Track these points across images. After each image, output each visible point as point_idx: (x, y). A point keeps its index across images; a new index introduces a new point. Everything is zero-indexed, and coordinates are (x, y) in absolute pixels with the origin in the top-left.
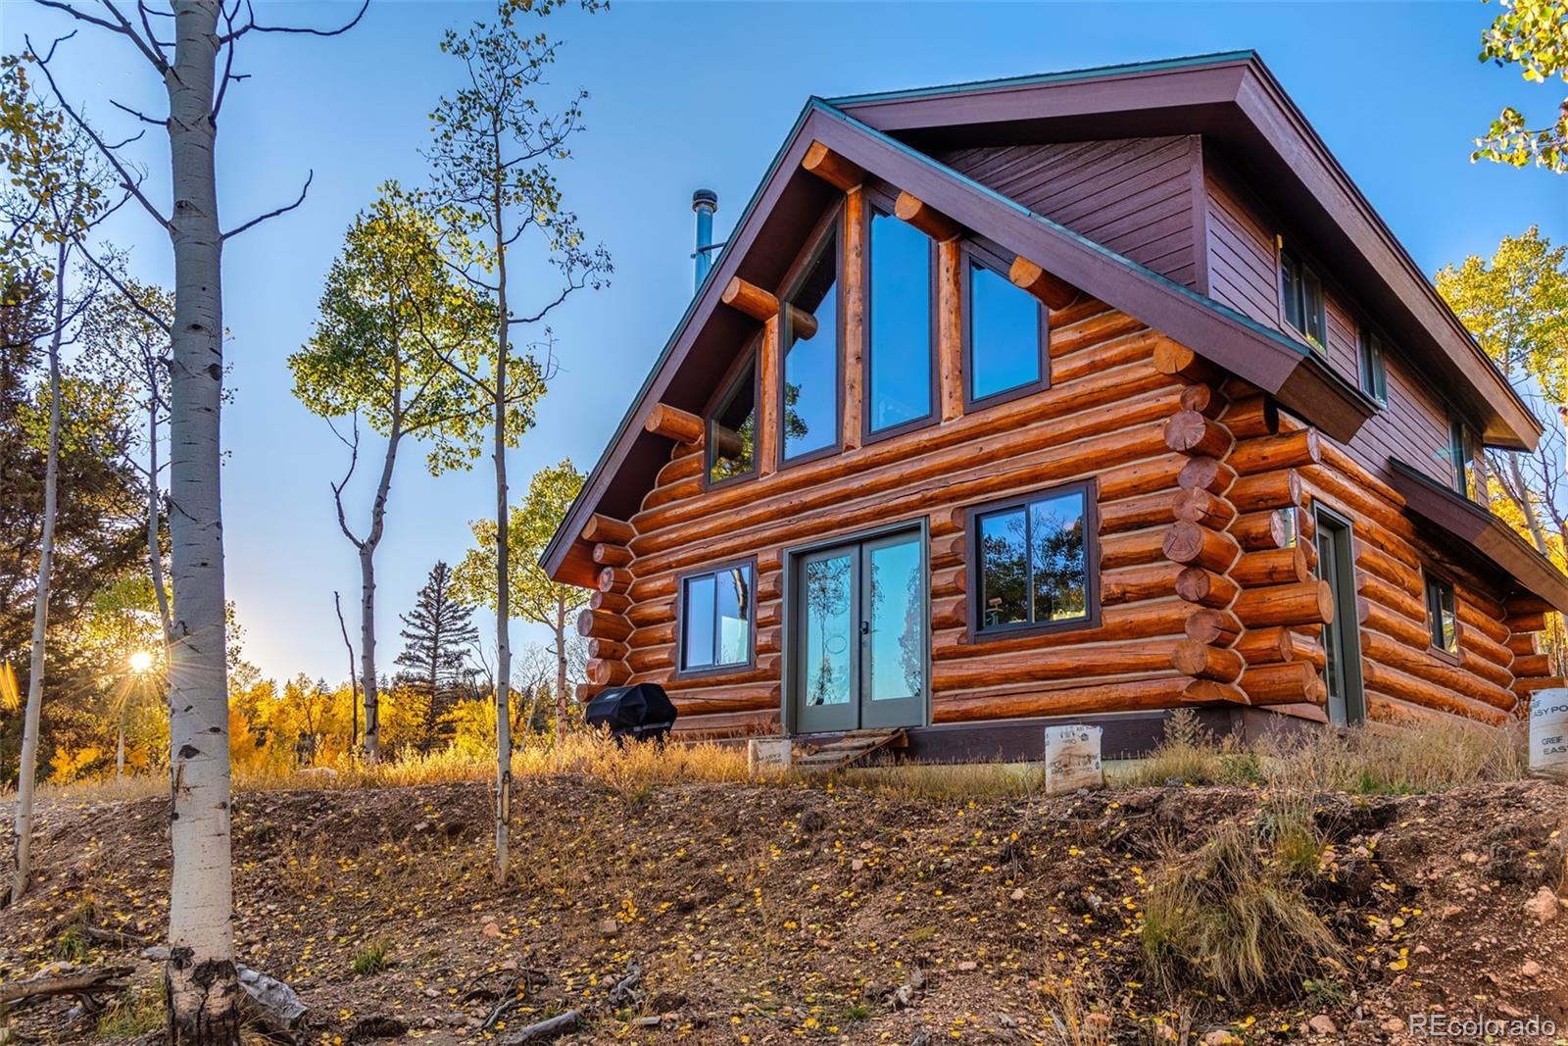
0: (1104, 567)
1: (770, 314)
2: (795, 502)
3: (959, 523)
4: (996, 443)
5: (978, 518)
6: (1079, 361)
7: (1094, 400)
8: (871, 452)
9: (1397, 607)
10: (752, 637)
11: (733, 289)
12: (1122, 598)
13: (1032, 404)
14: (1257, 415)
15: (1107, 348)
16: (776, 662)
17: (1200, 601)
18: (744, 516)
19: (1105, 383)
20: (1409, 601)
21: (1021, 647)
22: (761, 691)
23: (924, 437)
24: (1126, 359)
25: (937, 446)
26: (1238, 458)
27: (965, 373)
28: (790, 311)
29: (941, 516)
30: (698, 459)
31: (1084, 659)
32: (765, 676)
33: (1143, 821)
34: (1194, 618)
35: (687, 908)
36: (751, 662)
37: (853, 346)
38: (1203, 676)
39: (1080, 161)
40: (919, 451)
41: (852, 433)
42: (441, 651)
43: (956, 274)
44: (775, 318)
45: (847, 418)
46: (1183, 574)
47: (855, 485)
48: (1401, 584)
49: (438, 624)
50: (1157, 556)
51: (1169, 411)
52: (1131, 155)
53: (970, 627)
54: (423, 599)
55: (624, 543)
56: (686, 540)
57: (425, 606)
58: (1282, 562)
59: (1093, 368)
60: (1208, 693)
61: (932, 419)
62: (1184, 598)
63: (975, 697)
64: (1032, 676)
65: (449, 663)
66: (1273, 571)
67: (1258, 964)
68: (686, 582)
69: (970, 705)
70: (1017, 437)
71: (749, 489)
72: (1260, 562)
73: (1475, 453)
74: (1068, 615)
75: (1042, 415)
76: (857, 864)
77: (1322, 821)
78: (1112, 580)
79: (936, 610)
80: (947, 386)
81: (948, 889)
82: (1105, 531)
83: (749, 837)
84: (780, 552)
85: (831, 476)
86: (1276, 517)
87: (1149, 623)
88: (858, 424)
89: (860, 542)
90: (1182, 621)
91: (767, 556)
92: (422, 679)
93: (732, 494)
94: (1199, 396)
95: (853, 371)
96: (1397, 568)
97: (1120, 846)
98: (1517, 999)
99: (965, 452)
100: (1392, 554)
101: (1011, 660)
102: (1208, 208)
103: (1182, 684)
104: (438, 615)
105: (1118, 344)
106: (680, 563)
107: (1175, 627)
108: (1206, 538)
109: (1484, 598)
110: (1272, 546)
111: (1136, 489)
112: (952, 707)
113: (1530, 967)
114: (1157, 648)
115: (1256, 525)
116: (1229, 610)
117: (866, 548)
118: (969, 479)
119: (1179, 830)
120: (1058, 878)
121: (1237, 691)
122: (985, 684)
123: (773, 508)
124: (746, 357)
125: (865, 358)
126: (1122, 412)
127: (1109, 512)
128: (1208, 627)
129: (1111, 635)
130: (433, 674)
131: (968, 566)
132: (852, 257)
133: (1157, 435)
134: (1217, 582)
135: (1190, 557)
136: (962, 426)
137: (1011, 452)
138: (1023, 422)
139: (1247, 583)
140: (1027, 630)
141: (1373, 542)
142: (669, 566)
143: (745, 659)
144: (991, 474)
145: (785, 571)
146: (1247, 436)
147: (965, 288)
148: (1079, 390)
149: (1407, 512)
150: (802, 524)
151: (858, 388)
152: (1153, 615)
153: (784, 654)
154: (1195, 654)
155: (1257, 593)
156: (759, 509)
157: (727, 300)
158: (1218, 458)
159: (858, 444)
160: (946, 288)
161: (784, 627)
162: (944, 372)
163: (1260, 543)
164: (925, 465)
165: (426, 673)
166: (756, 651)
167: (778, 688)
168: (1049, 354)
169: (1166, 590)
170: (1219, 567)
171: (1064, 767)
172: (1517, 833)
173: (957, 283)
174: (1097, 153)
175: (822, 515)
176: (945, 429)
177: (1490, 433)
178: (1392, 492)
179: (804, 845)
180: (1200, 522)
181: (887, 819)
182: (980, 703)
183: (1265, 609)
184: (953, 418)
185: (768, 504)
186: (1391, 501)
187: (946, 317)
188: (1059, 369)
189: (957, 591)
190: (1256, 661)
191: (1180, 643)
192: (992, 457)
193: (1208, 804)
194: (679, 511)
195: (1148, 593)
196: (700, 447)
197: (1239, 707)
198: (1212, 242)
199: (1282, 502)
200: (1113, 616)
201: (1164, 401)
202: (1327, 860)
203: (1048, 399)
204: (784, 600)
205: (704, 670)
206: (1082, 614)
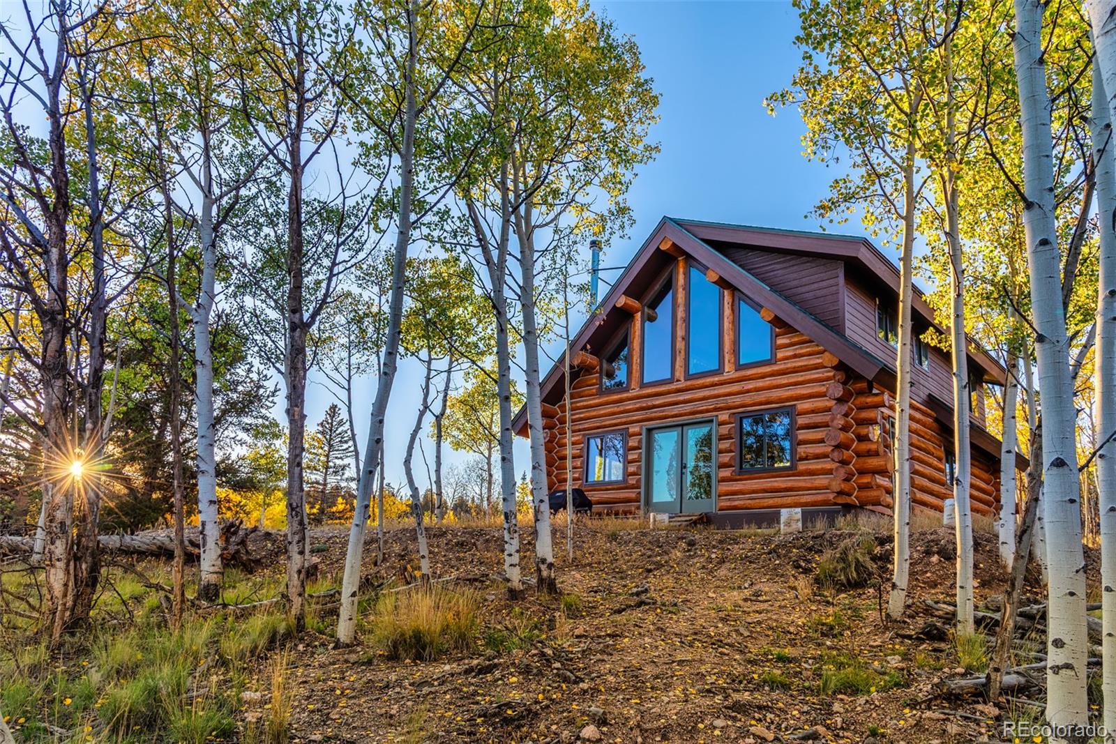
0: (798, 444)
1: (637, 312)
2: (650, 404)
3: (732, 420)
4: (751, 385)
5: (741, 419)
6: (789, 352)
7: (795, 370)
8: (689, 383)
9: (930, 465)
10: (625, 468)
11: (622, 301)
12: (806, 458)
13: (767, 369)
14: (865, 385)
15: (801, 348)
16: (639, 481)
17: (839, 462)
18: (622, 409)
19: (800, 364)
20: (936, 462)
21: (760, 478)
22: (631, 494)
23: (716, 379)
24: (810, 354)
25: (722, 383)
26: (857, 402)
27: (736, 352)
28: (646, 310)
29: (724, 416)
30: (596, 378)
31: (789, 484)
32: (633, 487)
33: (818, 541)
34: (837, 468)
35: (649, 571)
36: (625, 480)
37: (680, 333)
38: (840, 493)
39: (791, 263)
40: (713, 385)
41: (679, 373)
42: (331, 464)
43: (732, 305)
44: (639, 314)
45: (677, 367)
46: (833, 450)
47: (681, 398)
48: (932, 454)
49: (331, 446)
50: (822, 441)
51: (828, 379)
52: (813, 265)
53: (737, 468)
54: (321, 429)
55: (553, 417)
56: (589, 418)
57: (323, 433)
58: (874, 447)
59: (795, 356)
60: (841, 500)
61: (719, 371)
62: (833, 460)
63: (738, 499)
64: (765, 491)
65: (336, 473)
66: (869, 451)
67: (855, 575)
68: (588, 439)
69: (736, 503)
70: (760, 383)
71: (625, 395)
72: (864, 446)
73: (978, 387)
74: (782, 465)
75: (772, 374)
76: (713, 556)
77: (876, 538)
78: (802, 450)
79: (720, 459)
80: (727, 357)
81: (750, 562)
82: (799, 429)
83: (665, 548)
84: (641, 427)
85: (669, 393)
86: (871, 428)
87: (818, 470)
88: (683, 369)
89: (682, 425)
90: (831, 470)
91: (634, 429)
92: (317, 483)
93: (615, 397)
94: (840, 376)
95: (680, 345)
96: (930, 446)
97: (810, 549)
98: (924, 583)
99: (735, 388)
100: (929, 440)
101: (756, 483)
102: (846, 293)
103: (831, 496)
104: (331, 439)
105: (807, 347)
106: (585, 429)
107: (829, 472)
108: (842, 436)
109: (979, 461)
110: (869, 440)
111: (813, 412)
112: (728, 504)
113: (929, 575)
114: (821, 481)
115: (863, 431)
116: (851, 466)
117: (685, 428)
118: (737, 400)
119: (831, 544)
120: (790, 558)
121: (853, 499)
122: (743, 494)
123: (638, 406)
124: (622, 331)
125: (686, 338)
126: (808, 377)
127: (801, 421)
128: (842, 473)
129: (801, 474)
130: (325, 479)
131: (736, 440)
132: (680, 290)
133: (823, 389)
134: (847, 454)
135: (836, 444)
136: (734, 376)
137: (757, 390)
138: (763, 376)
139: (859, 455)
140: (763, 470)
141: (919, 435)
142: (580, 430)
143: (620, 478)
144: (747, 399)
145: (644, 437)
146: (860, 393)
147: (737, 311)
148: (789, 365)
149: (936, 420)
150: (653, 415)
151: (683, 352)
152: (819, 467)
153: (643, 477)
154: (837, 485)
155: (862, 459)
156: (630, 405)
157: (618, 305)
158: (847, 402)
159: (682, 379)
160: (727, 312)
161: (643, 463)
162: (726, 350)
163: (863, 438)
164: (716, 392)
165: (320, 479)
166: (627, 474)
167: (639, 493)
168: (775, 348)
169: (825, 456)
170: (847, 448)
171: (788, 524)
172: (933, 541)
173: (733, 310)
174: (798, 261)
175: (663, 411)
176: (726, 376)
177: (986, 377)
178: (929, 411)
179: (689, 551)
180: (840, 429)
181: (721, 542)
182: (742, 502)
183: (865, 466)
184: (729, 371)
185: (635, 404)
186: (929, 415)
187: (727, 325)
188: (780, 355)
189: (731, 451)
190: (863, 487)
191: (831, 479)
192: (748, 391)
193: (841, 535)
194: (585, 403)
195: (817, 457)
196: (597, 372)
197: (854, 507)
198: (847, 308)
199: (873, 422)
200: (802, 466)
201: (826, 374)
202: (877, 550)
203: (775, 368)
204: (643, 451)
205: (599, 483)
206: (788, 464)
